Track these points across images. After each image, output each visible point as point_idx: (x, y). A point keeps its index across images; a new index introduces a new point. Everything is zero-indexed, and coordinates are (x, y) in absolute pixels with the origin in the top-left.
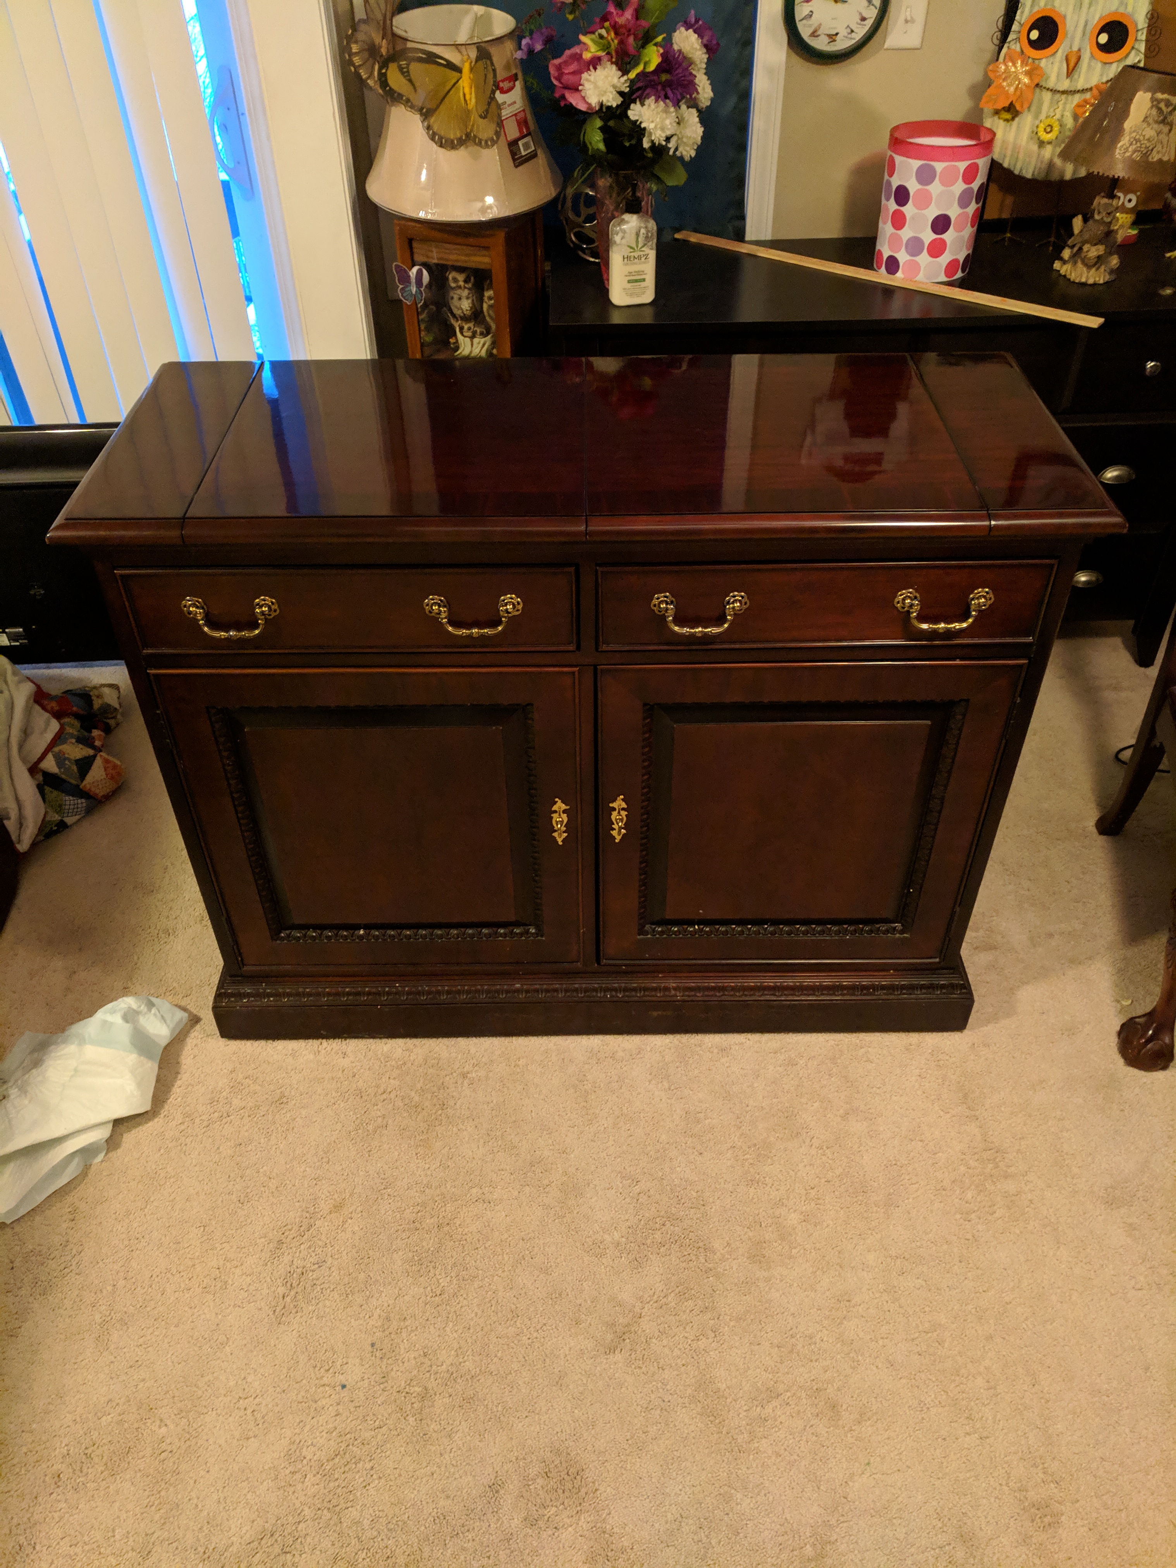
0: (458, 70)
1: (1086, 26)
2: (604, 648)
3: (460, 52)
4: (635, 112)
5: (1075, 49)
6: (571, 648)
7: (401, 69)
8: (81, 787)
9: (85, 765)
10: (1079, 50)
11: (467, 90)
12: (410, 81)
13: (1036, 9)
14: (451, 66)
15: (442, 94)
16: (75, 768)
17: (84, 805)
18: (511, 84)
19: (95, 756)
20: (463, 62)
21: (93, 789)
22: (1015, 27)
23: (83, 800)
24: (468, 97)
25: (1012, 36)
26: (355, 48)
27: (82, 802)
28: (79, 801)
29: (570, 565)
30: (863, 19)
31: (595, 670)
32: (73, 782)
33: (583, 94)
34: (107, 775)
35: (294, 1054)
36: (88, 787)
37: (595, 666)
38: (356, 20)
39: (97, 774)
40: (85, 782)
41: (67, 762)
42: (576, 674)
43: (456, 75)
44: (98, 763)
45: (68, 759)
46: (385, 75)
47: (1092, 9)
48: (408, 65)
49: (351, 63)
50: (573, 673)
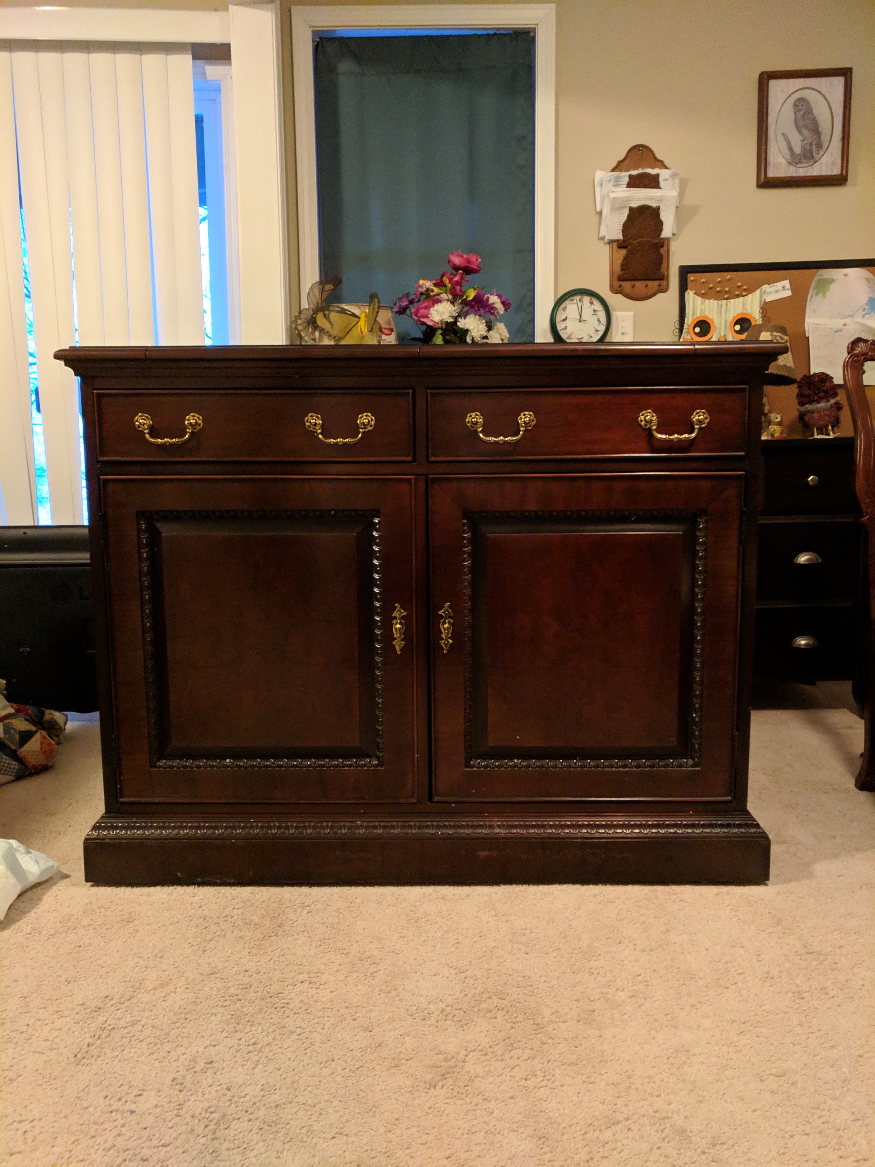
0: (359, 318)
1: (726, 323)
2: (433, 459)
3: (360, 308)
4: (462, 323)
5: (722, 334)
6: (410, 459)
7: (325, 315)
8: (18, 753)
9: (25, 737)
10: (725, 335)
11: (363, 327)
12: (330, 322)
13: (695, 317)
14: (354, 315)
15: (348, 330)
16: (17, 736)
17: (17, 767)
18: (389, 332)
19: (36, 732)
20: (361, 314)
21: (27, 757)
22: (685, 326)
23: (16, 763)
24: (363, 330)
25: (684, 331)
26: (299, 322)
27: (15, 765)
28: (14, 763)
29: (409, 388)
30: (597, 331)
31: (427, 478)
32: (13, 747)
33: (431, 318)
34: (41, 748)
35: (148, 895)
36: (24, 754)
37: (427, 475)
38: (302, 308)
39: (34, 745)
40: (22, 749)
41: (12, 731)
42: (413, 480)
43: (357, 320)
44: (37, 737)
45: (15, 729)
46: (315, 318)
47: (728, 314)
48: (329, 314)
49: (296, 328)
50: (410, 479)
